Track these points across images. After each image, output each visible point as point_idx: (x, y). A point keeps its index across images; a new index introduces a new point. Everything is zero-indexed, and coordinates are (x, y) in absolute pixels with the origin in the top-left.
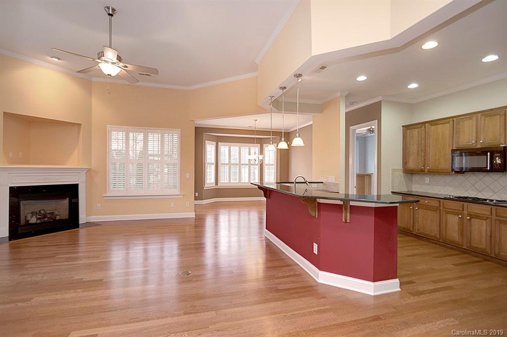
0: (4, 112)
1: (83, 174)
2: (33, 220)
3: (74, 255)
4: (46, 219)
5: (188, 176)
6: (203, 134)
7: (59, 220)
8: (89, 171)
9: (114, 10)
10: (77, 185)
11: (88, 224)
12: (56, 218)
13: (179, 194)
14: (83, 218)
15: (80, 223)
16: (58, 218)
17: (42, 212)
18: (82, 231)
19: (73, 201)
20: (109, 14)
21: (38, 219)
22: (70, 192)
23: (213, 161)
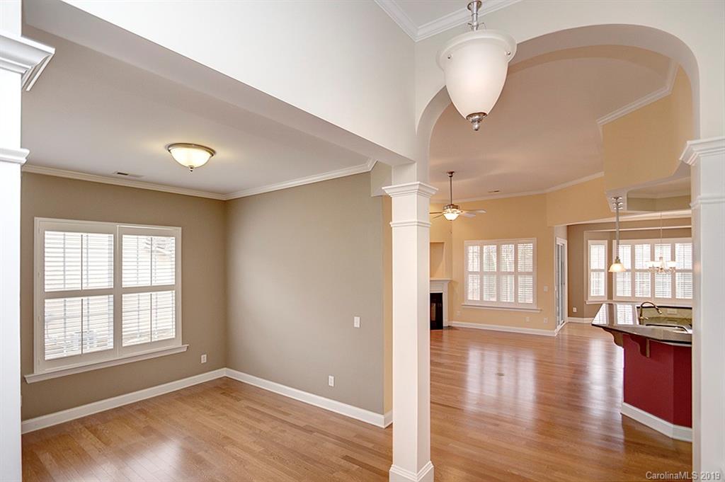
1: (446, 284)
3: (439, 352)
5: (546, 289)
8: (451, 282)
10: (442, 294)
11: (449, 327)
13: (536, 308)
14: (446, 322)
15: (443, 325)
18: (445, 332)
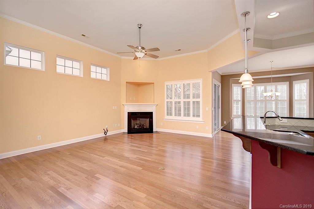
0: (126, 82)
1: (155, 107)
2: (136, 127)
4: (141, 127)
5: (207, 109)
6: (229, 79)
7: (145, 128)
9: (141, 25)
10: (152, 112)
12: (144, 127)
13: (202, 121)
14: (155, 129)
15: (154, 131)
16: (145, 127)
17: (140, 124)
19: (151, 120)
20: (139, 28)
21: (137, 127)
22: (149, 115)
23: (240, 98)
